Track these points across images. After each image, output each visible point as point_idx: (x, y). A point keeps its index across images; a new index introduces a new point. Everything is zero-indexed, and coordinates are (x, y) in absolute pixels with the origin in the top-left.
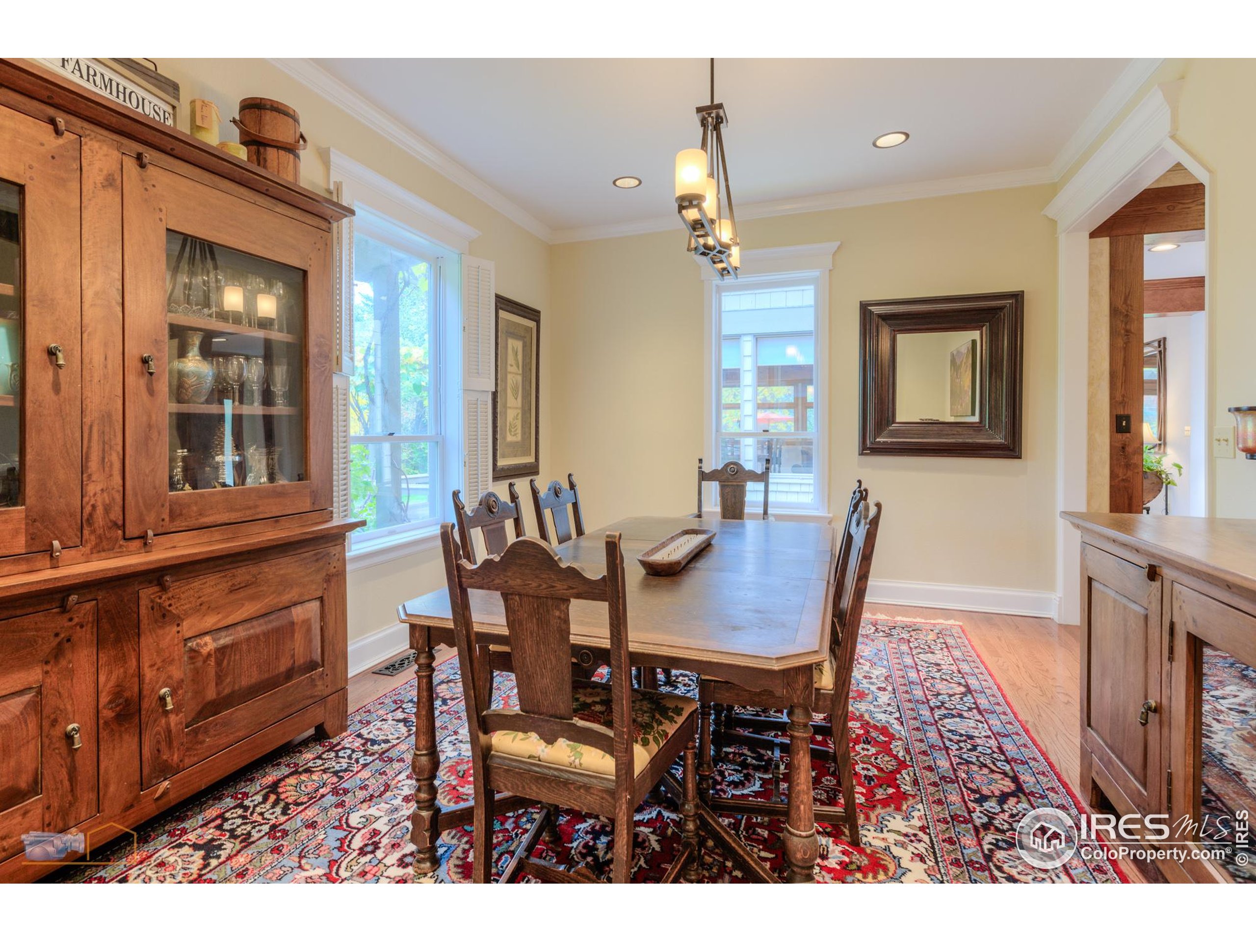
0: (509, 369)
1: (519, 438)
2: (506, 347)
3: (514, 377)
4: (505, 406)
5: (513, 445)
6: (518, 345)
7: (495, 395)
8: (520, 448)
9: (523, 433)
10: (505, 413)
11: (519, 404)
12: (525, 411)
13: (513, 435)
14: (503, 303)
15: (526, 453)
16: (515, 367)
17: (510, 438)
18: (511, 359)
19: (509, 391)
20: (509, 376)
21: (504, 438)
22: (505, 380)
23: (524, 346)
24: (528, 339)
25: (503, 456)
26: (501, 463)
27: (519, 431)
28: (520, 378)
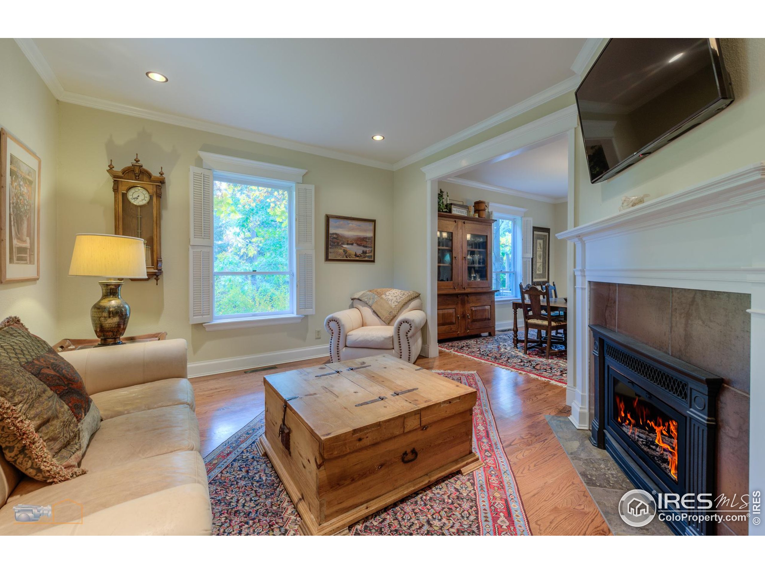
0: (538, 250)
1: (541, 272)
2: (537, 243)
3: (540, 252)
4: (536, 262)
5: (539, 275)
6: (541, 241)
7: (532, 259)
8: (543, 276)
9: (543, 271)
10: (536, 264)
11: (541, 260)
12: (544, 263)
13: (539, 271)
14: (535, 229)
15: (544, 277)
16: (540, 249)
17: (538, 272)
18: (538, 246)
19: (538, 257)
20: (538, 252)
21: (536, 272)
22: (536, 253)
23: (543, 242)
24: (545, 239)
25: (535, 278)
26: (534, 280)
27: (541, 270)
28: (542, 252)
